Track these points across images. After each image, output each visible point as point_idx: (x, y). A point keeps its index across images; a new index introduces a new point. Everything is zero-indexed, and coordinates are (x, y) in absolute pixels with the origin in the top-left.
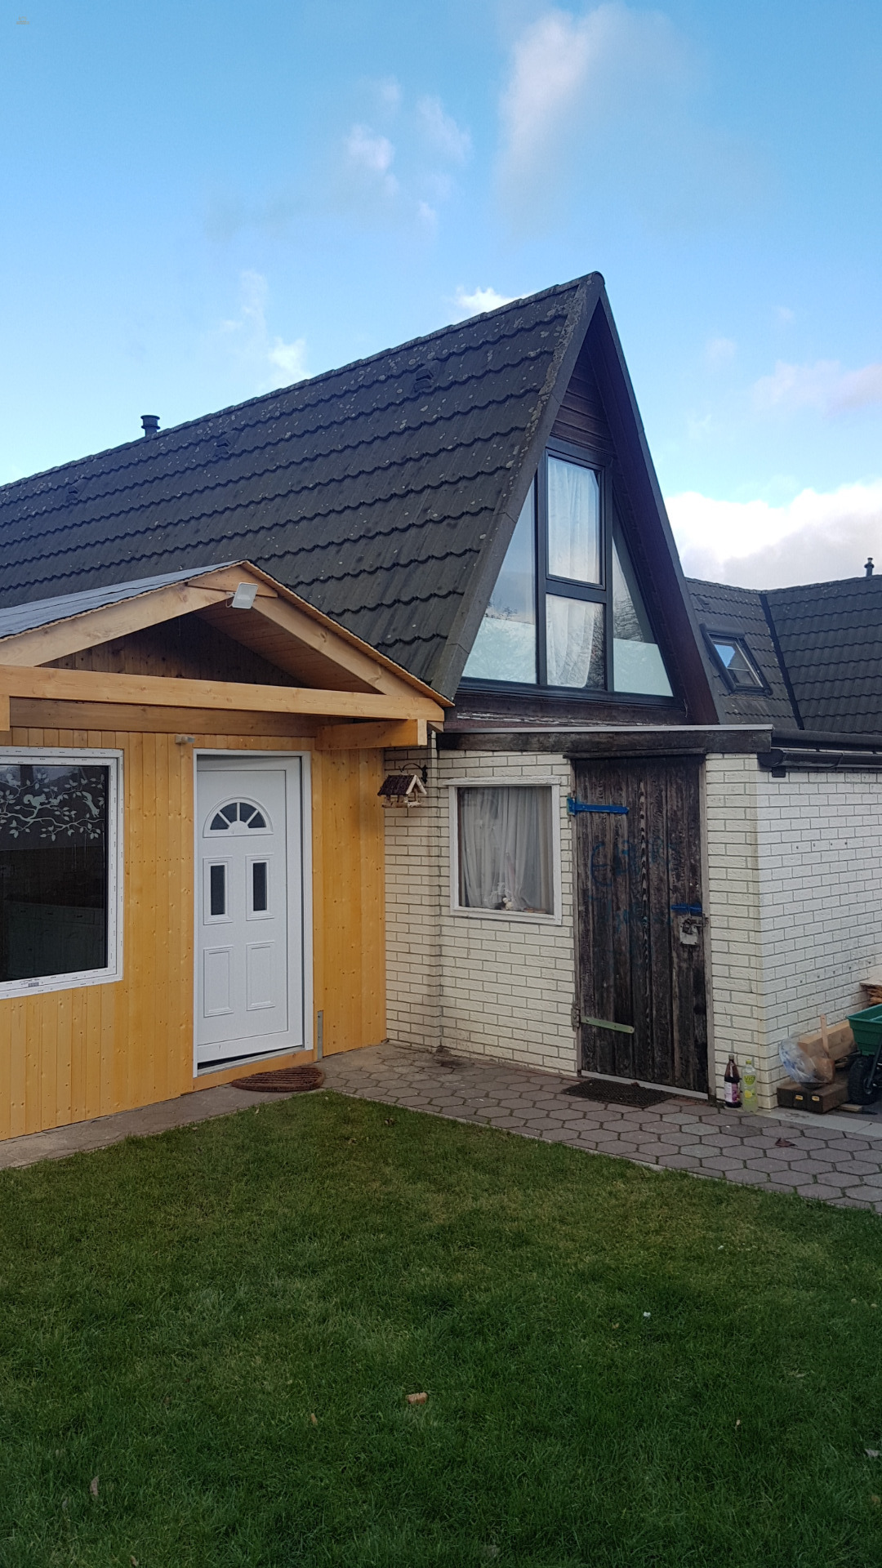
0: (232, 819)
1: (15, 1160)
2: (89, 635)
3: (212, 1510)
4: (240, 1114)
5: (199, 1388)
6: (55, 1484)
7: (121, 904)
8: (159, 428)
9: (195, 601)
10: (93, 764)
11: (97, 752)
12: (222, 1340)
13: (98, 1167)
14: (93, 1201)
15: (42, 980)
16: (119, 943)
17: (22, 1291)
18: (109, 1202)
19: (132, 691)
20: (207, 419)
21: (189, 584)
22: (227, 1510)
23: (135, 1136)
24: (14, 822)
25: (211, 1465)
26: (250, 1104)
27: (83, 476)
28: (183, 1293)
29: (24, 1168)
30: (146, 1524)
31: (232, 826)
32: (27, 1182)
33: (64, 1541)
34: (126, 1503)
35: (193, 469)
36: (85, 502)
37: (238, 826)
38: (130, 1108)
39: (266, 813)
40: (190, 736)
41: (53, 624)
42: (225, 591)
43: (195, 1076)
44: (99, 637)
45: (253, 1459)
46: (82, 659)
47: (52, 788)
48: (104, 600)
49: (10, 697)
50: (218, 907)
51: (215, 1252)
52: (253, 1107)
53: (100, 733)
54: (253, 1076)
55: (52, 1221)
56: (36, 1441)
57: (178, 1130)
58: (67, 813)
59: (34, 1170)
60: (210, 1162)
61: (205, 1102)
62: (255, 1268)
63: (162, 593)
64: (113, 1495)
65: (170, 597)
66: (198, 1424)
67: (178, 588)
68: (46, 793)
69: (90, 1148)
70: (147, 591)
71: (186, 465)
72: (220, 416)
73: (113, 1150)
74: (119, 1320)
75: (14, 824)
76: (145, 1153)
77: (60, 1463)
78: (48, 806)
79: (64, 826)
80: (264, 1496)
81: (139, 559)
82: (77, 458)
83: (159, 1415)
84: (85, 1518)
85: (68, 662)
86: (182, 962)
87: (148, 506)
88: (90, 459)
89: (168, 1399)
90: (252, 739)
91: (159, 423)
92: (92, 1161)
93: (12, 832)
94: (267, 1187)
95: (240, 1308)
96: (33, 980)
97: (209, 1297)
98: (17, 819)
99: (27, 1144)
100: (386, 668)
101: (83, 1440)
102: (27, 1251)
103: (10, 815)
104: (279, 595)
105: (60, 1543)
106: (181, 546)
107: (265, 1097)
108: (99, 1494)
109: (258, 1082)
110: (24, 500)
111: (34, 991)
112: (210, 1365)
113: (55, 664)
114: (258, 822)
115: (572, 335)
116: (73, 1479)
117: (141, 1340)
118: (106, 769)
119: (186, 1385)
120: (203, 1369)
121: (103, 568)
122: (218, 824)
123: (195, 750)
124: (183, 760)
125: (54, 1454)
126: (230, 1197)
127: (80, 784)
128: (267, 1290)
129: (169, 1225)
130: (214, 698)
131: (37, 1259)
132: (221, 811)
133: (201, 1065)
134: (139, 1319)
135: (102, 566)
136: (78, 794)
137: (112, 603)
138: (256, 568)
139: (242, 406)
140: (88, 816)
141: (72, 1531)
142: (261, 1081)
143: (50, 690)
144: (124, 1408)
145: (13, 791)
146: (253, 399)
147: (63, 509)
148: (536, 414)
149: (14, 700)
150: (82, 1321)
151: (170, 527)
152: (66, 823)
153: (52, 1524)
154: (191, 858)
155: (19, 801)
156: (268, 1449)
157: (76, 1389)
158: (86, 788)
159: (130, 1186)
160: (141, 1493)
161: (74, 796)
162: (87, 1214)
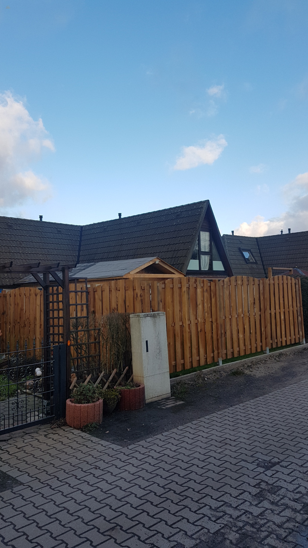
20: (134, 216)
42: (155, 261)
72: (137, 216)
100: (176, 270)
104: (161, 261)
113: (136, 273)
115: (204, 211)
148: (198, 226)
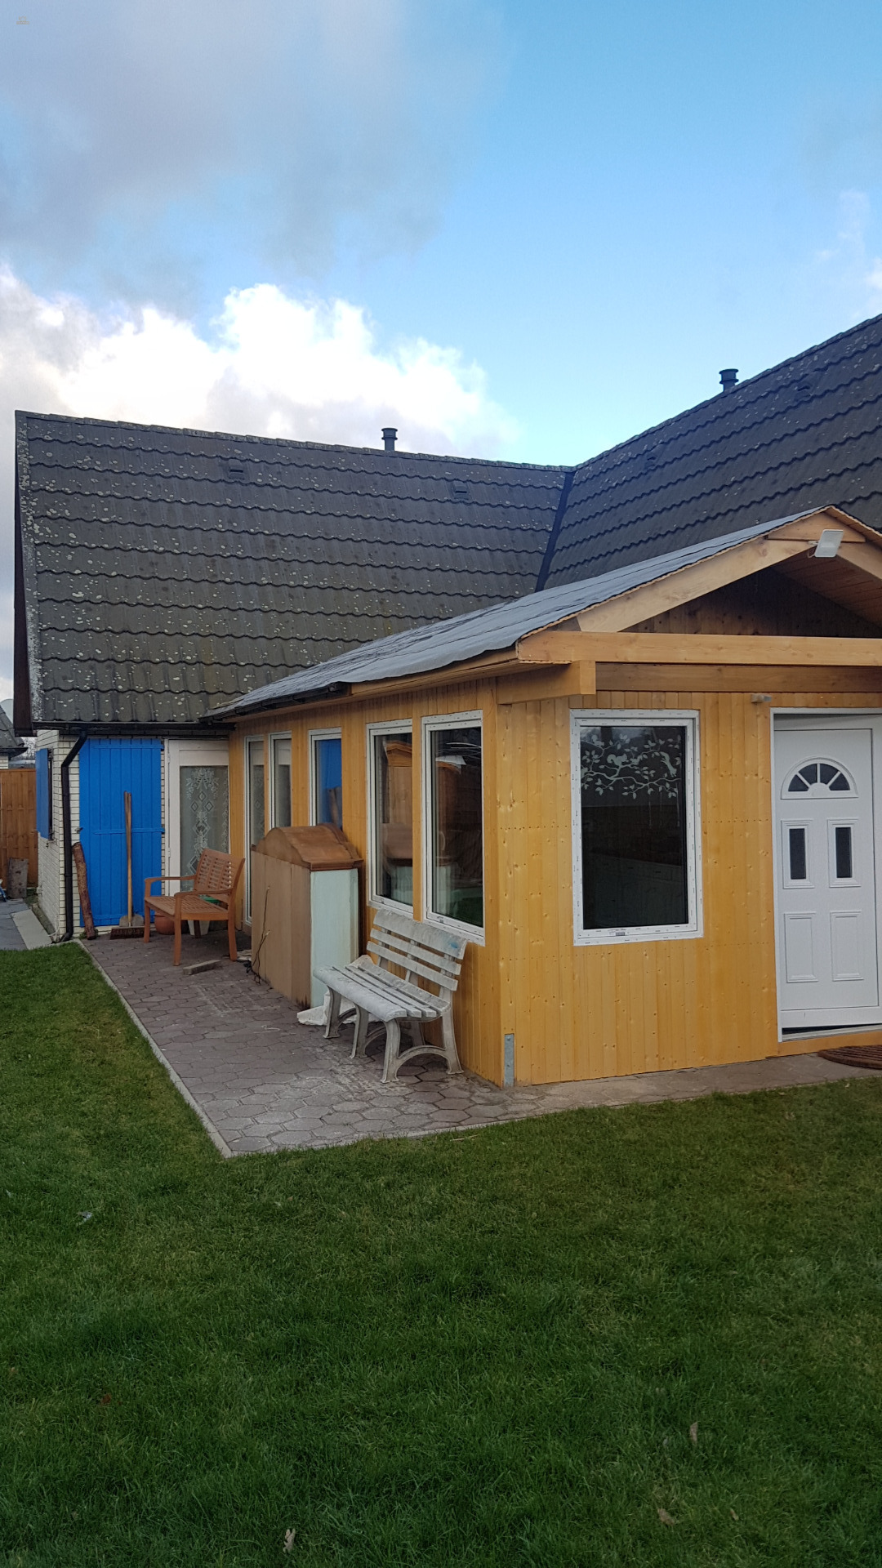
0: (813, 781)
1: (608, 1099)
2: (668, 598)
3: (813, 1483)
4: (829, 1086)
5: (796, 1356)
6: (656, 1421)
7: (699, 863)
8: (737, 381)
9: (776, 554)
10: (670, 725)
11: (674, 713)
12: (818, 1311)
13: (687, 1117)
14: (683, 1151)
15: (628, 930)
16: (699, 901)
17: (620, 1228)
18: (699, 1154)
19: (709, 650)
20: (787, 364)
21: (769, 537)
22: (827, 1486)
23: (722, 1093)
24: (600, 781)
25: (810, 1436)
26: (840, 1078)
27: (661, 441)
28: (777, 1257)
29: (618, 1108)
30: (744, 1480)
31: (813, 788)
32: (621, 1122)
33: (665, 1479)
34: (725, 1455)
35: (772, 418)
36: (663, 466)
37: (819, 788)
38: (715, 1063)
39: (849, 773)
40: (768, 695)
41: (635, 589)
42: (807, 541)
43: (780, 1040)
44: (677, 599)
45: (853, 1440)
46: (660, 622)
47: (632, 748)
48: (684, 562)
49: (597, 662)
50: (798, 871)
51: (808, 1221)
52: (843, 1080)
53: (677, 694)
54: (841, 1048)
55: (646, 1164)
56: (637, 1374)
57: (765, 1093)
58: (646, 772)
59: (627, 1111)
60: (799, 1129)
61: (791, 1069)
62: (852, 1245)
63: (740, 549)
64: (712, 1444)
65: (749, 552)
66: (796, 1392)
67: (757, 542)
68: (628, 754)
69: (678, 1097)
70: (725, 549)
71: (765, 415)
72: (801, 359)
73: (700, 1103)
74: (714, 1272)
75: (599, 782)
76: (733, 1111)
77: (660, 1401)
78: (629, 766)
79: (644, 785)
80: (867, 1481)
81: (715, 518)
82: (655, 424)
83: (756, 1374)
84: (685, 1460)
85: (647, 626)
86: (762, 924)
87: (725, 463)
88: (668, 423)
89: (764, 1360)
90: (834, 696)
91: (738, 376)
92: (680, 1110)
93: (598, 789)
94: (862, 1164)
95: (836, 1282)
96: (620, 930)
97: (804, 1267)
98: (603, 778)
99: (620, 1085)
101: (680, 1384)
102: (623, 1189)
103: (595, 773)
104: (866, 539)
105: (662, 1479)
106: (758, 500)
107: (855, 1072)
108: (698, 1440)
109: (847, 1056)
110: (605, 472)
111: (621, 940)
112: (808, 1335)
113: (635, 629)
114: (841, 784)
116: (672, 1420)
117: (735, 1297)
118: (683, 729)
119: (783, 1350)
120: (798, 1337)
121: (678, 531)
122: (797, 786)
123: (772, 709)
124: (759, 720)
125: (655, 1391)
126: (822, 1168)
127: (658, 744)
128: (864, 1269)
129: (760, 1187)
130: (794, 654)
131: (633, 1199)
132: (800, 772)
133: (786, 1031)
134: (733, 1275)
135: (677, 529)
136: (657, 754)
137: (691, 564)
138: (842, 513)
139: (825, 344)
140: (666, 775)
141: (673, 1471)
142: (850, 1054)
143: (631, 654)
144: (721, 1360)
145: (598, 752)
146: (837, 335)
147: (642, 477)
149: (600, 665)
150: (678, 1267)
151: (746, 481)
152: (646, 782)
153: (653, 1458)
154: (769, 819)
155: (603, 761)
156: (870, 1433)
157: (674, 1332)
158: (665, 749)
159: (720, 1142)
160: (740, 1447)
161: (653, 756)
162: (678, 1162)
